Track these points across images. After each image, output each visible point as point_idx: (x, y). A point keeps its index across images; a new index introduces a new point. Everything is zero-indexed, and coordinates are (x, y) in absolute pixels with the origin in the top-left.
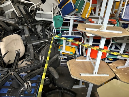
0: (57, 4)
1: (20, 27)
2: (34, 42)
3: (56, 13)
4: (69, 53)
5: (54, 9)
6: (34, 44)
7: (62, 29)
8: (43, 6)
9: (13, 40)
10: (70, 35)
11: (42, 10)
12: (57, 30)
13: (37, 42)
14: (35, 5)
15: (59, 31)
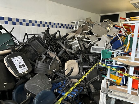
0: (109, 41)
1: (78, 55)
2: (84, 66)
3: (108, 47)
4: (113, 80)
5: (106, 44)
6: (83, 67)
7: (110, 60)
8: (99, 43)
9: (73, 63)
10: (114, 64)
11: (97, 45)
12: (107, 61)
13: (86, 66)
14: (92, 42)
15: (108, 62)
